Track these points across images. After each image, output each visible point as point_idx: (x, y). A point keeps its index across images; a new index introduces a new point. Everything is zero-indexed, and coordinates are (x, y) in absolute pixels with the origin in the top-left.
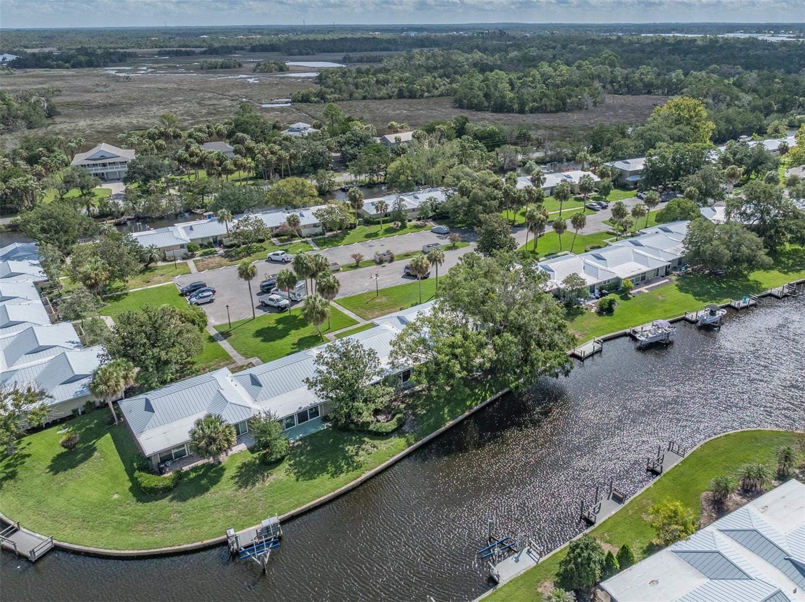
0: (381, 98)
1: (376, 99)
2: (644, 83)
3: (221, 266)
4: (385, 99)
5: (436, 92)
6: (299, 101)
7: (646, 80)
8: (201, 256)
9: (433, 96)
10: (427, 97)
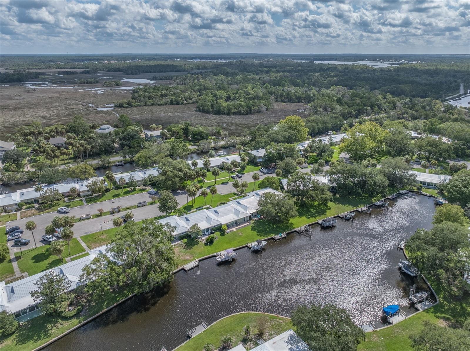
0: (161, 105)
1: (158, 105)
2: (296, 96)
3: (34, 215)
4: (163, 105)
5: (190, 101)
6: (118, 107)
7: (298, 95)
8: (25, 209)
9: (189, 103)
10: (186, 104)
